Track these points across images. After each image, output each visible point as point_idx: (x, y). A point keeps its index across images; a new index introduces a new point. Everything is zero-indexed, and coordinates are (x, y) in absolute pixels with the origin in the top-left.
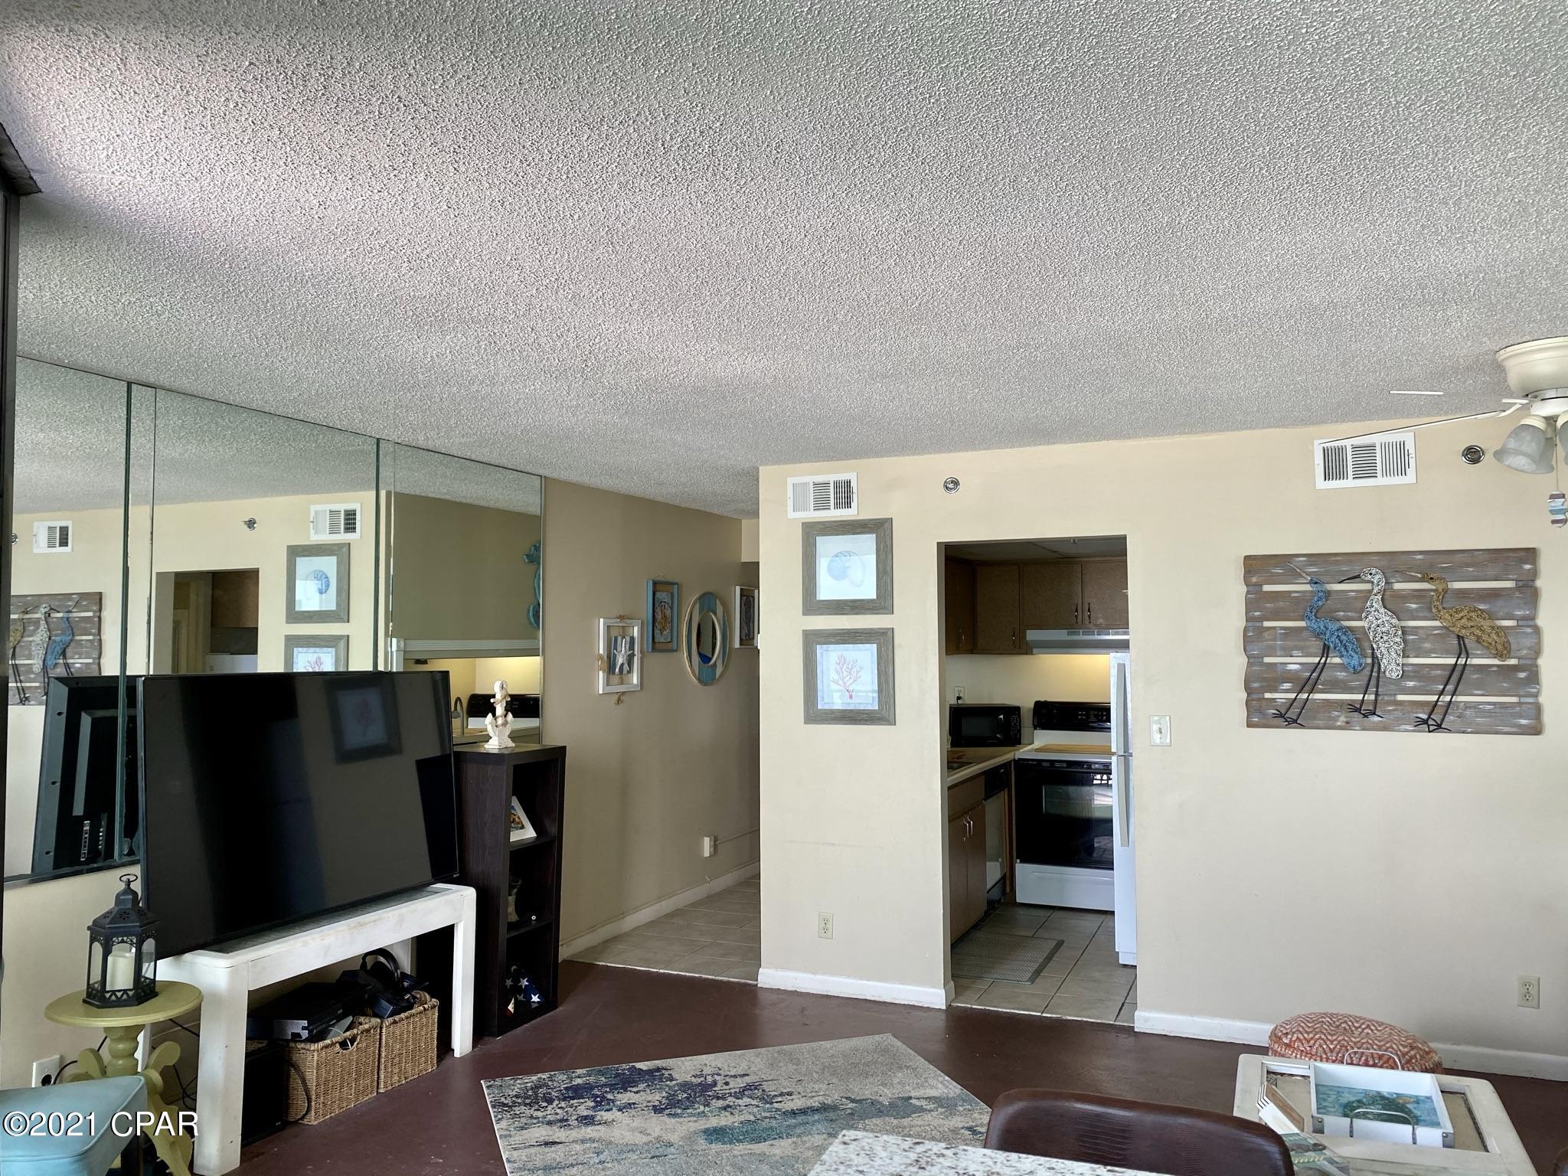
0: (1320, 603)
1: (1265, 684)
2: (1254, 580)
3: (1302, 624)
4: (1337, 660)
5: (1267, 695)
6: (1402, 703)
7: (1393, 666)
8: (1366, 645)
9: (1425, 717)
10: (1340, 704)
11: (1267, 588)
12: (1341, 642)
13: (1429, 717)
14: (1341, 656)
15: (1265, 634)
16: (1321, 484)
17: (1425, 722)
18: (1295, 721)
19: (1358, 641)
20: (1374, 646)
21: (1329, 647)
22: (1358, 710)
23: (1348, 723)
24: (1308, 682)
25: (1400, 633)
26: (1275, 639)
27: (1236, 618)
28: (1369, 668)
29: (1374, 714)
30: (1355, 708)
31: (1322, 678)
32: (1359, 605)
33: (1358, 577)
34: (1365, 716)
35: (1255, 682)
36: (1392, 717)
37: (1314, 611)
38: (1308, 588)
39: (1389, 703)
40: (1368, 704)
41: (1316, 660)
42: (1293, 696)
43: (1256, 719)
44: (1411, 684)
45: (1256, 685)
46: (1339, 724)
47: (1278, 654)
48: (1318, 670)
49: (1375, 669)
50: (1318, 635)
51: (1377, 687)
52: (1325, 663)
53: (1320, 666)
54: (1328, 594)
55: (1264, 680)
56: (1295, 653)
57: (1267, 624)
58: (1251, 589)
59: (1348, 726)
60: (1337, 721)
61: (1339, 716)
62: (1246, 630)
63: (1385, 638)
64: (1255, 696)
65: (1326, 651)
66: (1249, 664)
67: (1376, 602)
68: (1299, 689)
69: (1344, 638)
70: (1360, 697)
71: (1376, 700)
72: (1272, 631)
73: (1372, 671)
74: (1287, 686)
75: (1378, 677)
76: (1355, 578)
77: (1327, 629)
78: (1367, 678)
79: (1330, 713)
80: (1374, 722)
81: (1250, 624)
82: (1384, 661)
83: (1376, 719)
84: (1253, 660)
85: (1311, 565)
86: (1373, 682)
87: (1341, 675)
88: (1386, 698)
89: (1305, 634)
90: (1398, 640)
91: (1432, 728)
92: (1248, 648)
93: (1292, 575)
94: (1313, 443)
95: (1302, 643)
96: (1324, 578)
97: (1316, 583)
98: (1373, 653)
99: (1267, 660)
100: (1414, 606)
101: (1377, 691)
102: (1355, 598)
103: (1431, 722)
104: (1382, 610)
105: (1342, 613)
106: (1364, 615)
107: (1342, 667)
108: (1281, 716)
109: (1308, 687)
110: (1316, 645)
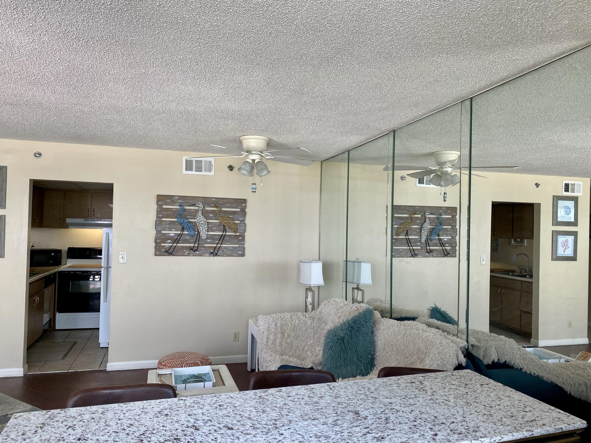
0: (182, 213)
1: (161, 240)
2: (160, 203)
3: (176, 220)
4: (186, 233)
5: (163, 245)
6: (206, 247)
7: (204, 235)
8: (196, 227)
9: (212, 251)
10: (187, 247)
11: (164, 207)
12: (188, 226)
13: (214, 252)
14: (188, 231)
15: (163, 223)
16: (184, 172)
17: (212, 253)
18: (171, 253)
19: (194, 226)
20: (199, 228)
21: (184, 228)
22: (192, 249)
23: (189, 254)
24: (176, 240)
25: (207, 224)
26: (166, 225)
27: (152, 216)
28: (196, 235)
29: (197, 251)
30: (191, 249)
31: (181, 238)
32: (194, 214)
33: (195, 205)
34: (194, 251)
35: (158, 240)
36: (202, 252)
37: (180, 215)
38: (178, 207)
39: (202, 247)
40: (196, 247)
41: (180, 232)
42: (171, 245)
43: (158, 253)
44: (209, 241)
45: (158, 241)
46: (186, 254)
47: (167, 230)
48: (180, 236)
49: (198, 236)
50: (181, 224)
51: (199, 242)
52: (182, 233)
53: (181, 234)
54: (185, 210)
55: (162, 239)
56: (173, 230)
57: (164, 219)
58: (159, 206)
59: (189, 255)
60: (185, 253)
61: (186, 252)
62: (156, 221)
63: (202, 225)
64: (158, 245)
65: (183, 229)
66: (157, 233)
67: (200, 213)
68: (173, 242)
69: (189, 225)
70: (193, 245)
71: (198, 246)
72: (165, 222)
73: (197, 237)
74: (169, 241)
75: (199, 238)
76: (194, 205)
77: (184, 222)
78: (195, 239)
79: (183, 250)
80: (197, 254)
81: (158, 219)
82: (201, 233)
83: (198, 252)
84: (158, 232)
85: (180, 200)
86: (197, 240)
87: (188, 237)
88: (201, 245)
89: (176, 223)
90: (206, 226)
91: (214, 255)
92: (157, 228)
93: (173, 203)
94: (182, 158)
95: (175, 226)
96: (183, 204)
97: (181, 206)
98: (198, 230)
99: (163, 232)
100: (211, 215)
101: (198, 243)
102: (194, 212)
103: (214, 253)
104: (202, 216)
105: (189, 217)
106: (196, 217)
107: (188, 235)
108: (167, 252)
109: (176, 242)
110: (180, 227)
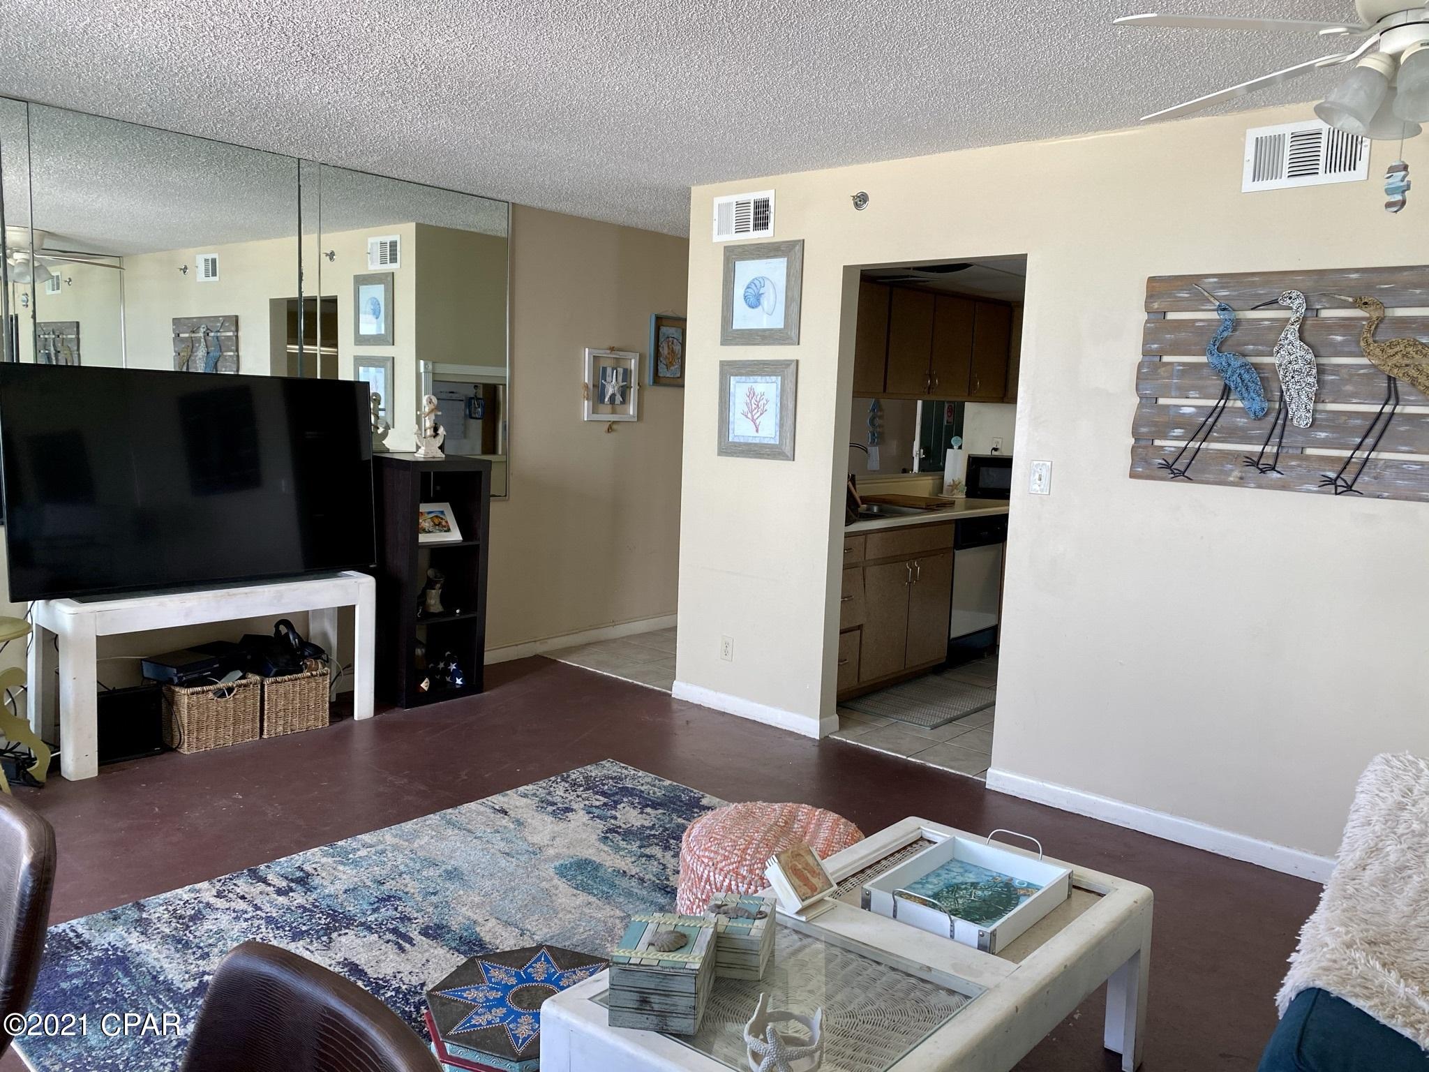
0: (1225, 334)
1: (1153, 429)
2: (1156, 305)
3: (1203, 359)
4: (1239, 404)
5: (1157, 443)
6: (1309, 458)
7: (1302, 413)
8: (1274, 386)
9: (1333, 475)
10: (1235, 456)
11: (1171, 316)
12: (1243, 381)
13: (1338, 477)
14: (1243, 399)
15: (1161, 371)
16: (1248, 185)
17: (1333, 482)
18: (1183, 473)
19: (1264, 380)
20: (1284, 387)
21: (1230, 389)
22: (1255, 464)
23: (1241, 478)
24: (1203, 429)
25: (1314, 371)
26: (1171, 377)
27: (1131, 352)
28: (1274, 415)
29: (1273, 469)
30: (1253, 462)
31: (1218, 424)
32: (1270, 337)
33: (1275, 302)
34: (1262, 471)
35: (1143, 426)
36: (1294, 474)
37: (1217, 343)
38: (1214, 315)
39: (1293, 457)
40: (1268, 457)
41: (1213, 403)
42: (1183, 444)
43: (1140, 469)
44: (1323, 435)
45: (1144, 430)
46: (1231, 479)
47: (1173, 394)
48: (1215, 415)
49: (1282, 416)
50: (1220, 371)
51: (1281, 438)
52: (1224, 407)
53: (1218, 410)
54: (1236, 324)
55: (1155, 424)
56: (1192, 394)
57: (1166, 359)
58: (1152, 316)
59: (1241, 482)
60: (1230, 475)
61: (1232, 470)
62: (1140, 366)
63: (1297, 378)
64: (1143, 443)
65: (1226, 392)
66: (1140, 406)
67: (1291, 333)
68: (1191, 436)
69: (1246, 376)
70: (1259, 448)
71: (1278, 453)
72: (1169, 367)
73: (1277, 419)
74: (1178, 432)
75: (1284, 425)
76: (1272, 303)
77: (1229, 365)
78: (1270, 427)
79: (1223, 465)
80: (1271, 480)
81: (1147, 358)
82: (1293, 406)
83: (1275, 475)
84: (1147, 401)
85: (1222, 288)
86: (1277, 431)
87: (1241, 421)
88: (1291, 451)
89: (1205, 371)
90: (1311, 380)
91: (1340, 490)
92: (1140, 387)
93: (1199, 301)
94: (1244, 135)
95: (1201, 383)
96: (1234, 304)
97: (1224, 309)
98: (1282, 396)
99: (1162, 401)
100: (1339, 338)
101: (1280, 442)
102: (1270, 328)
103: (1340, 482)
104: (1298, 343)
105: (1251, 347)
106: (1276, 349)
107: (1243, 412)
108: (1168, 466)
109: (1201, 435)
110: (1216, 385)
